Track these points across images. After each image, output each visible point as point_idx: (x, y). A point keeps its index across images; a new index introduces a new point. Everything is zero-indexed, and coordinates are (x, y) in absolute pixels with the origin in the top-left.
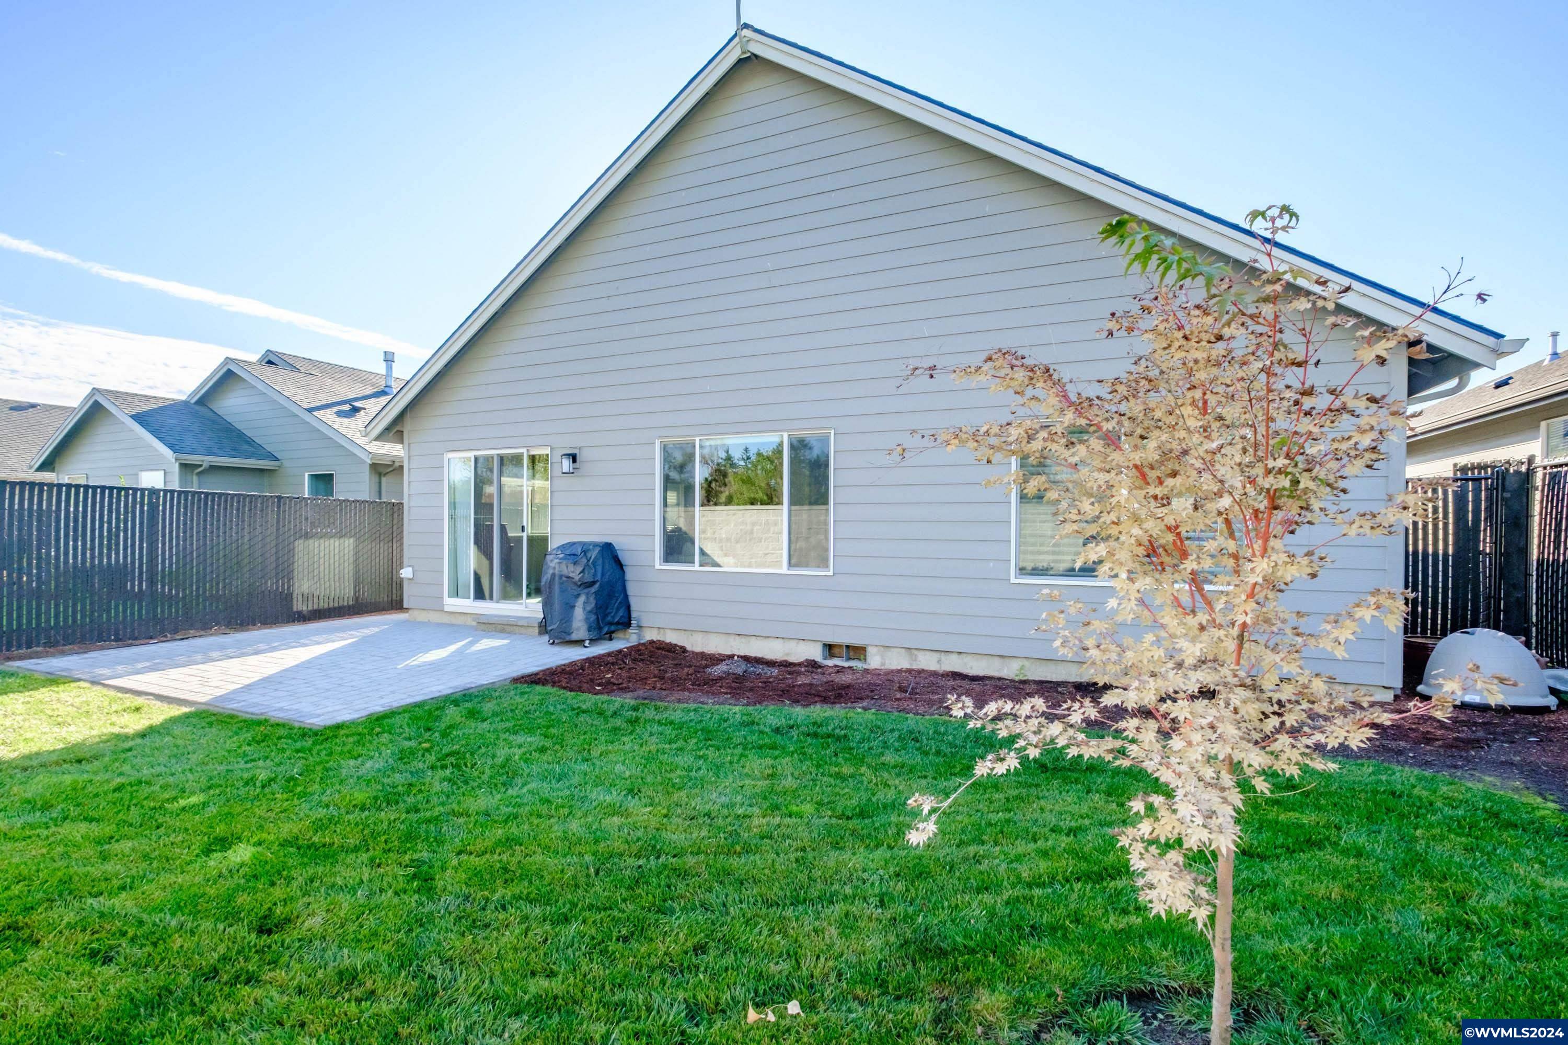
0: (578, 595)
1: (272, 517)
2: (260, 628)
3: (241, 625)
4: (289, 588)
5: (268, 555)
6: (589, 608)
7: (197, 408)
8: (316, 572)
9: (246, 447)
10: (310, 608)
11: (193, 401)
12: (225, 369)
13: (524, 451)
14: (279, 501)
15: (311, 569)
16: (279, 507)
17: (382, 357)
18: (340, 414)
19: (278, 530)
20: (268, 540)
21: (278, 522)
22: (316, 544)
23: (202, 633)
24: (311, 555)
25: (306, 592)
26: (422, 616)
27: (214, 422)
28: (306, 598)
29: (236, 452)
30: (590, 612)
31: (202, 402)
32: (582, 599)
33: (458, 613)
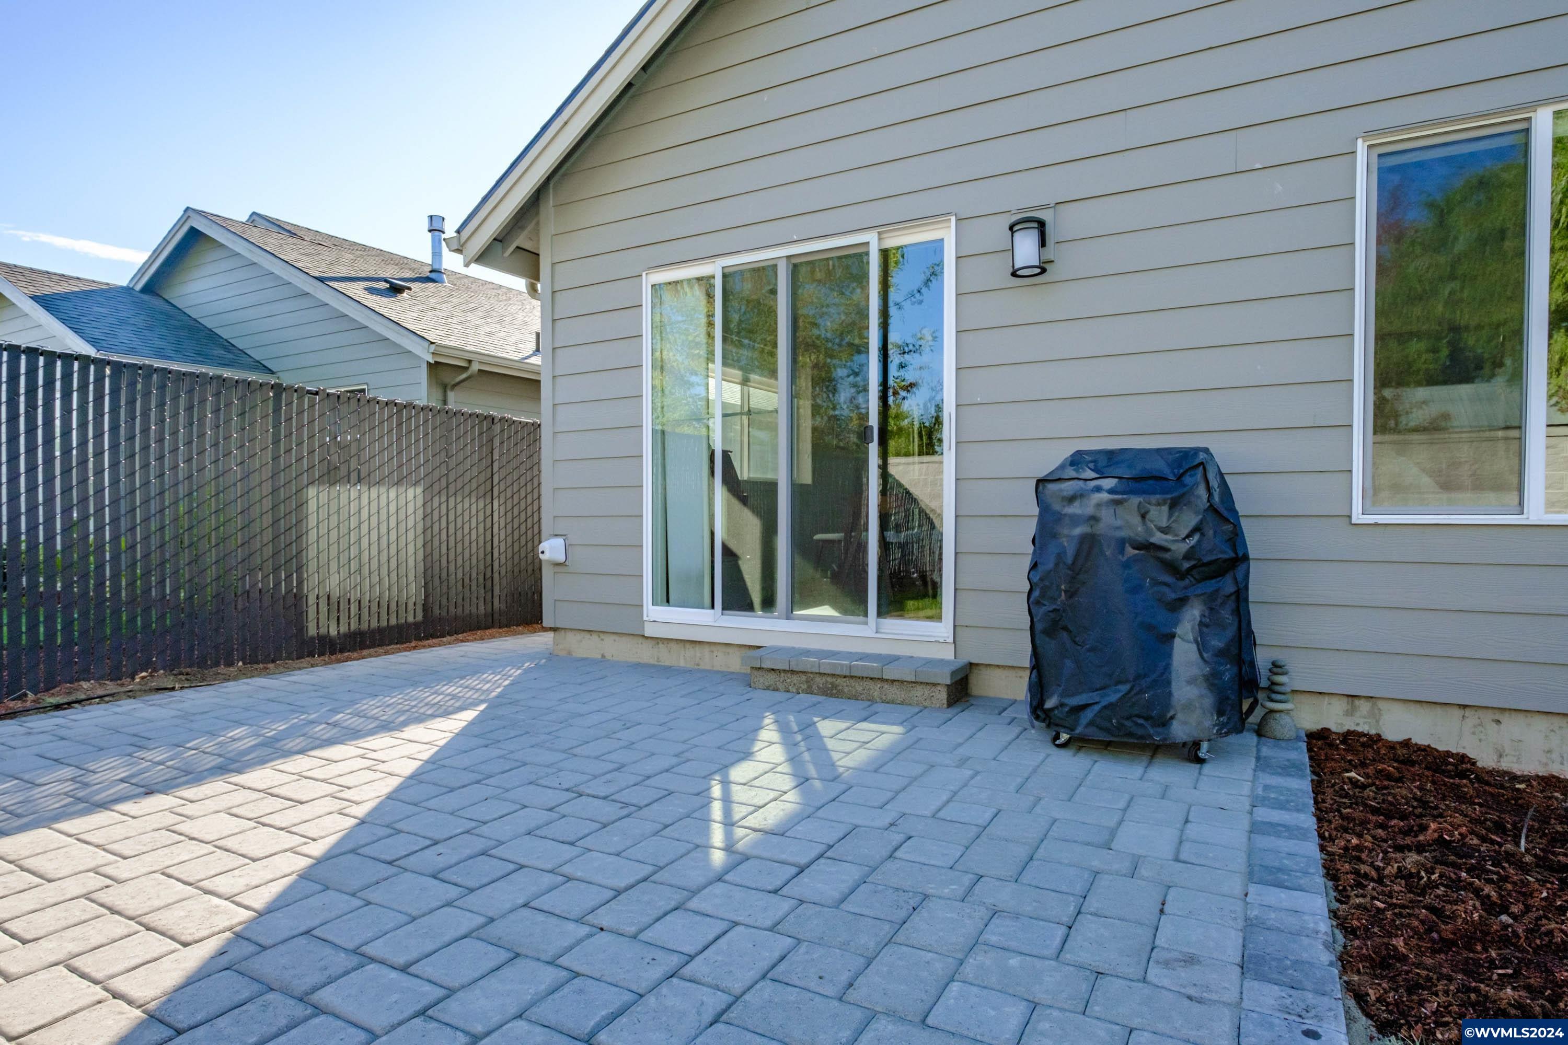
0: (1179, 604)
1: (263, 429)
2: (241, 674)
3: (202, 663)
4: (300, 583)
5: (256, 511)
6: (1217, 643)
7: (145, 297)
8: (354, 551)
9: (219, 352)
10: (343, 629)
11: (139, 287)
12: (185, 229)
13: (871, 238)
14: (277, 397)
15: (344, 544)
16: (277, 410)
17: (426, 225)
18: (371, 291)
19: (276, 458)
20: (255, 479)
21: (276, 442)
22: (354, 494)
23: (111, 687)
24: (344, 515)
25: (335, 594)
26: (587, 647)
27: (169, 316)
28: (335, 605)
29: (202, 357)
30: (1220, 653)
31: (149, 289)
32: (1193, 614)
33: (681, 640)
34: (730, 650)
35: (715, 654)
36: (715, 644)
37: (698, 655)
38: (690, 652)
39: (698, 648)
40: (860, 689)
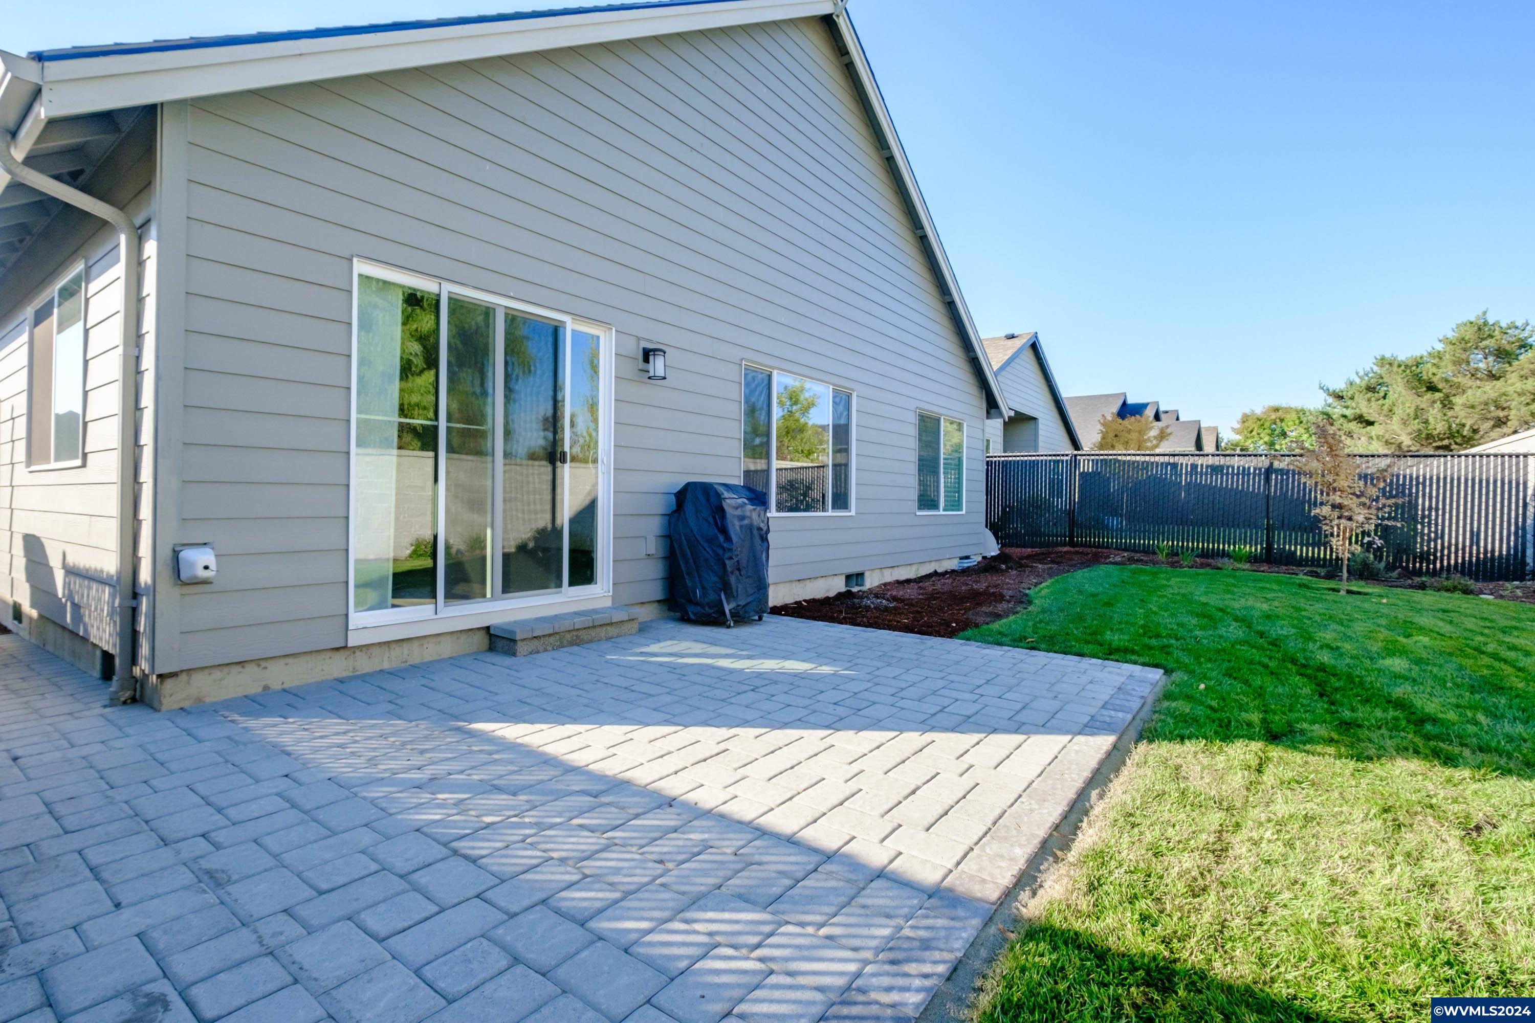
13: (568, 320)
33: (385, 643)
34: (441, 639)
35: (425, 647)
36: (425, 637)
37: (406, 652)
38: (396, 651)
39: (405, 646)
40: (593, 635)
